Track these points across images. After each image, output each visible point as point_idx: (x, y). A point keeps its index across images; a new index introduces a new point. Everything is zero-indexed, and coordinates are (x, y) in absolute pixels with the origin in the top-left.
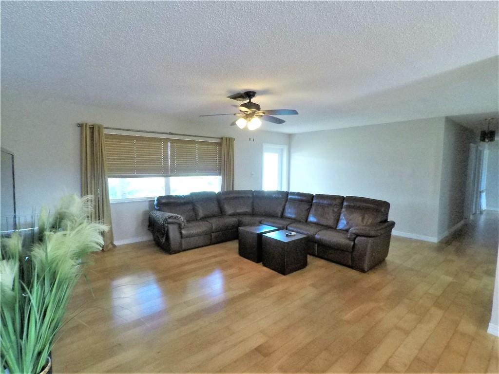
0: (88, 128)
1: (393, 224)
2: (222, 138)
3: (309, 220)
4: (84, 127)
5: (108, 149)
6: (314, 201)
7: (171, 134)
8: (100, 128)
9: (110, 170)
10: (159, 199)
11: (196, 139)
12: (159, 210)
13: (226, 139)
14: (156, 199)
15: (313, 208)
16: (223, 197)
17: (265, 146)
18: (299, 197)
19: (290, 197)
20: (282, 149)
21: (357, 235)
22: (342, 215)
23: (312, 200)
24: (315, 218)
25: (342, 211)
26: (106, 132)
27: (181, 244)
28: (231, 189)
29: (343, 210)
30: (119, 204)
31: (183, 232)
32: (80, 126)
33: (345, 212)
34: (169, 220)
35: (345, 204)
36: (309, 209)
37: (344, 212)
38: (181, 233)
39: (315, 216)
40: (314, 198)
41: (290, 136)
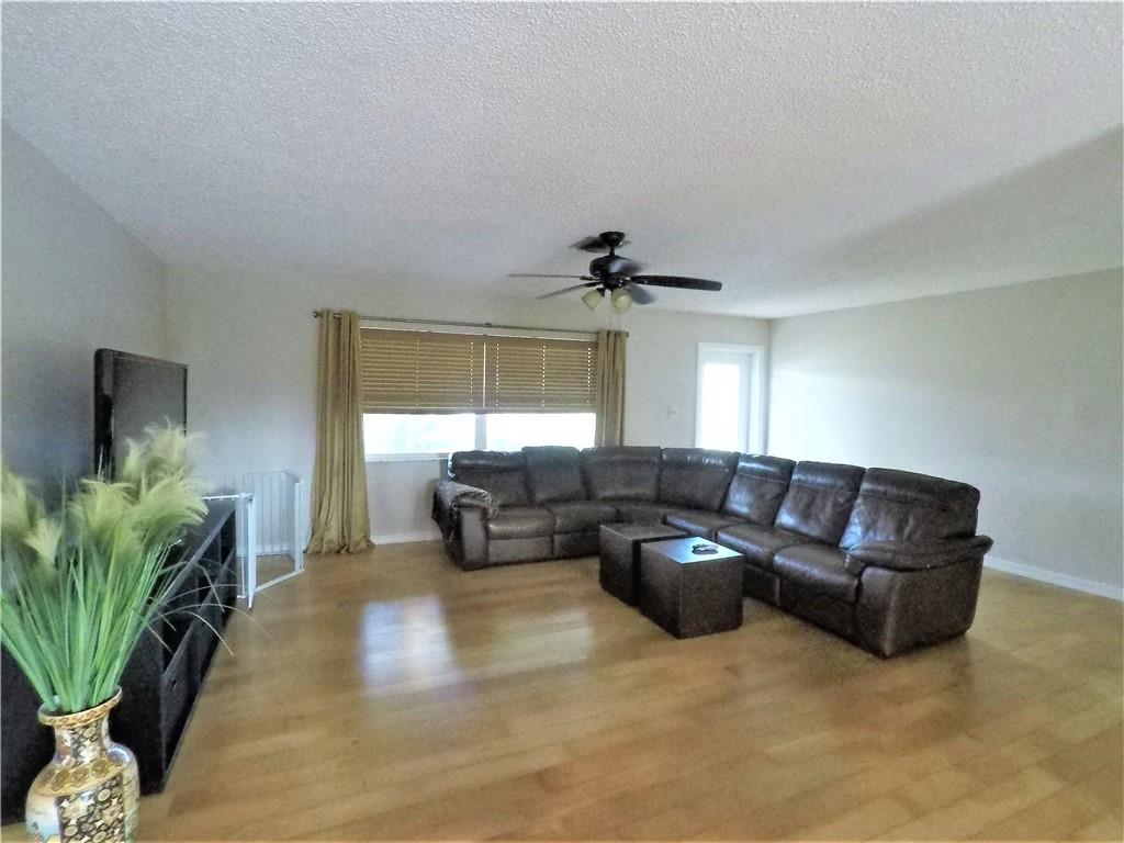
0: (331, 318)
1: (986, 544)
2: (598, 333)
3: (778, 521)
4: (325, 315)
5: (366, 357)
6: (795, 477)
7: (489, 325)
8: (352, 317)
9: (368, 398)
10: (457, 456)
11: (541, 336)
12: (454, 479)
13: (609, 333)
14: (450, 457)
15: (792, 492)
16: (595, 459)
17: (704, 348)
18: (762, 467)
19: (742, 464)
20: (750, 355)
21: (870, 563)
22: (854, 513)
23: (791, 474)
24: (791, 516)
25: (856, 504)
26: (365, 325)
27: (486, 552)
28: (618, 443)
29: (859, 501)
30: (383, 465)
31: (492, 527)
32: (317, 315)
33: (862, 507)
34: (465, 501)
35: (865, 486)
36: (779, 495)
37: (859, 505)
38: (487, 529)
39: (791, 512)
40: (796, 470)
41: (770, 325)
